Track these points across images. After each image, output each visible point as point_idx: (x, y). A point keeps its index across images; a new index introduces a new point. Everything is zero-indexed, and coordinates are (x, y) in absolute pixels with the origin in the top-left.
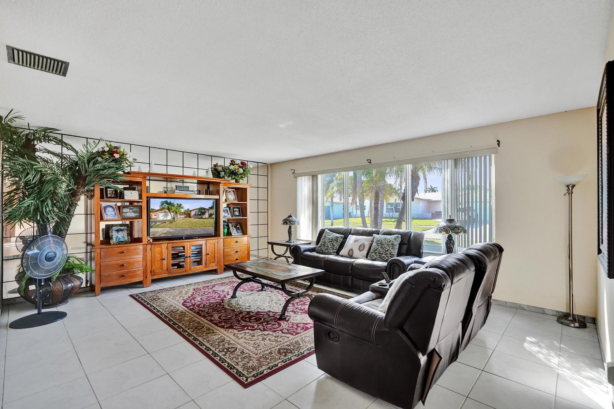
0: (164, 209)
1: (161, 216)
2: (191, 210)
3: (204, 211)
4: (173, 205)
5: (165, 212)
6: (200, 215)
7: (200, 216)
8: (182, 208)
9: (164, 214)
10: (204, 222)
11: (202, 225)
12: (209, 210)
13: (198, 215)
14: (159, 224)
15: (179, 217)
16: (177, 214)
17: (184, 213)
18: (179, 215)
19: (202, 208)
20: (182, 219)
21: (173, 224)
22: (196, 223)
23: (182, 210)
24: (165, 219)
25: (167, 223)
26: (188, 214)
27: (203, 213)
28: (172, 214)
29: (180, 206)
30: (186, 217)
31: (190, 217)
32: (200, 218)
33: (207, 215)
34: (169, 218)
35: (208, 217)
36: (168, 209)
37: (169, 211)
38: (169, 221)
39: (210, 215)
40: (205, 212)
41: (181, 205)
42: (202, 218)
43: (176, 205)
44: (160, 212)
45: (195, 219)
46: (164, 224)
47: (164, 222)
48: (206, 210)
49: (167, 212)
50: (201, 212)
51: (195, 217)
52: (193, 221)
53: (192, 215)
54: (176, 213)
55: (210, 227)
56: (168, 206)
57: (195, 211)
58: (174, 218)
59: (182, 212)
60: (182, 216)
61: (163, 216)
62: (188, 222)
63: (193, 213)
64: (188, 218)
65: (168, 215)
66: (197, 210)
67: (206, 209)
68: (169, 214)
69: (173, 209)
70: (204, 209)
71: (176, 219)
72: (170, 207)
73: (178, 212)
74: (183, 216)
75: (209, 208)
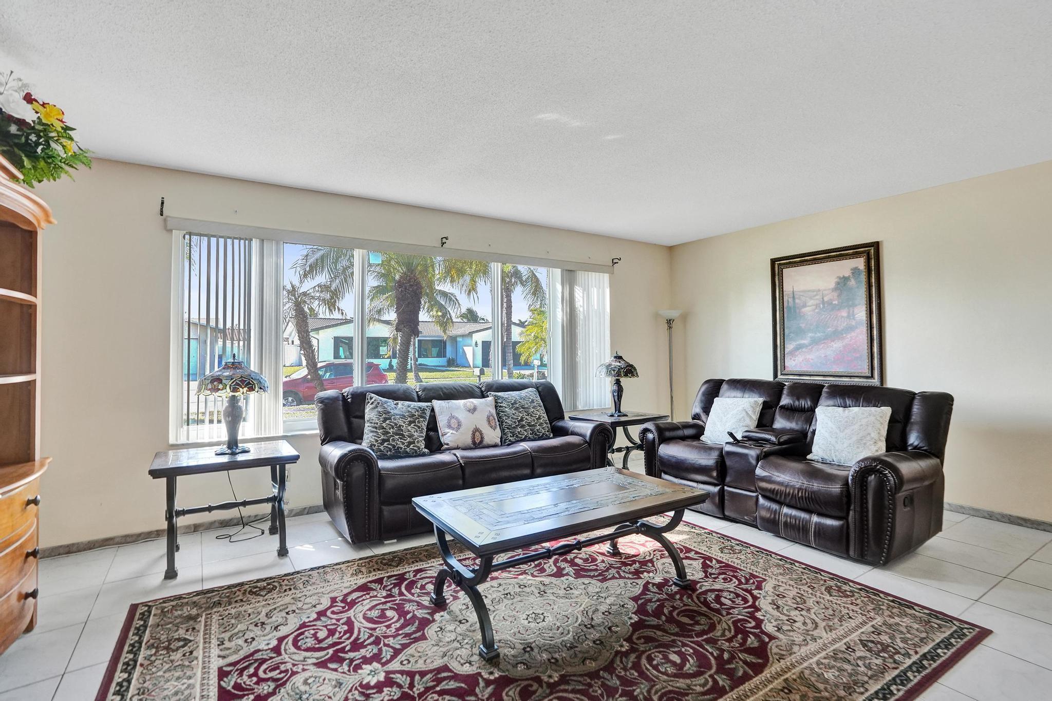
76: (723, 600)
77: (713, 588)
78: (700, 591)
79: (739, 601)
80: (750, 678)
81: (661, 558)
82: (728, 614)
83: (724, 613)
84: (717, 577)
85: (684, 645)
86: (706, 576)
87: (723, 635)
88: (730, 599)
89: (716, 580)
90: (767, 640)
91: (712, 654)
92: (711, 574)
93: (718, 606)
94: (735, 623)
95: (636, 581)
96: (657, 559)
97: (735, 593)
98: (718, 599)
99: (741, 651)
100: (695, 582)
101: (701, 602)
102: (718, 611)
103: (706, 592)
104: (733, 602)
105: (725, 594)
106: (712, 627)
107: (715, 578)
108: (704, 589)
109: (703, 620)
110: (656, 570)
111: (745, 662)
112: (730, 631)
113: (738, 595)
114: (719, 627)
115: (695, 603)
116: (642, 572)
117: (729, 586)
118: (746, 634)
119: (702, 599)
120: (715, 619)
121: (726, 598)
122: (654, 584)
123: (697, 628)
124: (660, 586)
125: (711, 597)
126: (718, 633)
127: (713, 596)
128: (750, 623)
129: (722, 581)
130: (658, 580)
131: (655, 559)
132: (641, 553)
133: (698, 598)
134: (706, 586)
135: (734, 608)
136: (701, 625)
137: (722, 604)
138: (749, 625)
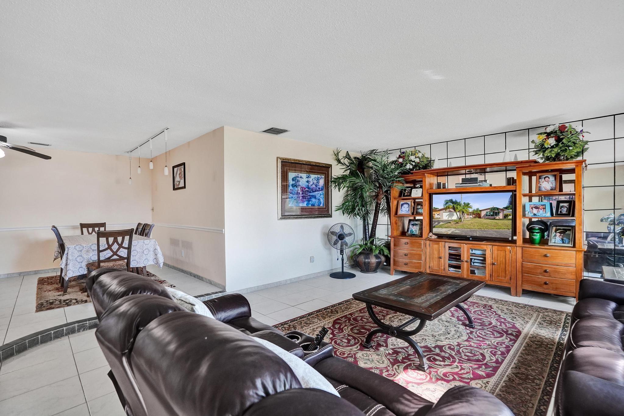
0: (449, 208)
1: (445, 216)
2: (480, 210)
3: (497, 211)
4: (459, 204)
5: (450, 211)
6: (493, 215)
7: (493, 217)
8: (470, 207)
9: (448, 213)
10: (497, 223)
11: (495, 226)
12: (504, 210)
13: (489, 215)
14: (443, 225)
15: (466, 218)
16: (464, 214)
17: (473, 213)
18: (467, 215)
19: (495, 208)
20: (471, 219)
21: (459, 224)
22: (487, 224)
23: (471, 210)
24: (450, 219)
25: (452, 223)
26: (477, 214)
27: (497, 214)
28: (458, 213)
29: (467, 205)
30: (475, 218)
31: (480, 217)
32: (492, 219)
33: (501, 216)
34: (455, 217)
35: (502, 218)
36: (454, 208)
37: (455, 211)
38: (455, 221)
39: (506, 216)
40: (499, 213)
41: (469, 204)
42: (494, 219)
43: (463, 204)
44: (444, 211)
45: (486, 220)
46: (449, 224)
47: (449, 222)
48: (500, 211)
49: (452, 211)
50: (494, 212)
51: (486, 218)
52: (484, 222)
53: (482, 215)
54: (463, 212)
55: (505, 229)
56: (453, 206)
57: (487, 211)
58: (461, 218)
59: (470, 211)
60: (470, 216)
61: (448, 216)
62: (477, 223)
63: (483, 214)
64: (477, 219)
65: (453, 215)
66: (489, 210)
67: (500, 209)
68: (455, 214)
69: (460, 208)
70: (498, 209)
71: (462, 220)
72: (455, 206)
73: (465, 211)
74: (472, 216)
75: (504, 208)
76: (346, 341)
77: (351, 348)
78: (357, 345)
79: (338, 341)
80: (340, 317)
81: (386, 368)
82: (345, 335)
83: (346, 335)
84: (348, 354)
85: (362, 323)
86: (355, 354)
87: (348, 327)
88: (343, 342)
89: (349, 352)
90: (331, 327)
91: (352, 321)
92: (352, 357)
93: (349, 338)
94: (343, 331)
95: (394, 347)
96: (389, 366)
97: (340, 346)
98: (349, 341)
99: (342, 323)
100: (361, 349)
101: (358, 339)
102: (349, 335)
103: (355, 344)
104: (341, 341)
105: (345, 344)
106: (352, 329)
107: (350, 354)
108: (356, 346)
109: (356, 331)
110: (386, 356)
111: (341, 320)
112: (345, 329)
113: (339, 345)
114: (349, 330)
115: (359, 338)
116: (393, 353)
117: (342, 349)
118: (339, 328)
119: (356, 340)
120: (350, 332)
121: (345, 342)
122: (383, 346)
123: (358, 328)
124: (379, 345)
125: (352, 342)
126: (350, 328)
127: (351, 342)
128: (336, 333)
129: (345, 352)
130: (382, 349)
131: (391, 366)
132: (403, 372)
133: (358, 340)
134: (354, 348)
135: (342, 338)
136: (356, 330)
137: (347, 339)
138: (336, 331)
